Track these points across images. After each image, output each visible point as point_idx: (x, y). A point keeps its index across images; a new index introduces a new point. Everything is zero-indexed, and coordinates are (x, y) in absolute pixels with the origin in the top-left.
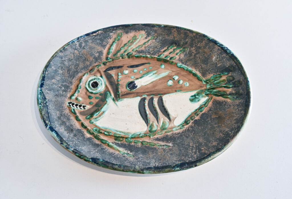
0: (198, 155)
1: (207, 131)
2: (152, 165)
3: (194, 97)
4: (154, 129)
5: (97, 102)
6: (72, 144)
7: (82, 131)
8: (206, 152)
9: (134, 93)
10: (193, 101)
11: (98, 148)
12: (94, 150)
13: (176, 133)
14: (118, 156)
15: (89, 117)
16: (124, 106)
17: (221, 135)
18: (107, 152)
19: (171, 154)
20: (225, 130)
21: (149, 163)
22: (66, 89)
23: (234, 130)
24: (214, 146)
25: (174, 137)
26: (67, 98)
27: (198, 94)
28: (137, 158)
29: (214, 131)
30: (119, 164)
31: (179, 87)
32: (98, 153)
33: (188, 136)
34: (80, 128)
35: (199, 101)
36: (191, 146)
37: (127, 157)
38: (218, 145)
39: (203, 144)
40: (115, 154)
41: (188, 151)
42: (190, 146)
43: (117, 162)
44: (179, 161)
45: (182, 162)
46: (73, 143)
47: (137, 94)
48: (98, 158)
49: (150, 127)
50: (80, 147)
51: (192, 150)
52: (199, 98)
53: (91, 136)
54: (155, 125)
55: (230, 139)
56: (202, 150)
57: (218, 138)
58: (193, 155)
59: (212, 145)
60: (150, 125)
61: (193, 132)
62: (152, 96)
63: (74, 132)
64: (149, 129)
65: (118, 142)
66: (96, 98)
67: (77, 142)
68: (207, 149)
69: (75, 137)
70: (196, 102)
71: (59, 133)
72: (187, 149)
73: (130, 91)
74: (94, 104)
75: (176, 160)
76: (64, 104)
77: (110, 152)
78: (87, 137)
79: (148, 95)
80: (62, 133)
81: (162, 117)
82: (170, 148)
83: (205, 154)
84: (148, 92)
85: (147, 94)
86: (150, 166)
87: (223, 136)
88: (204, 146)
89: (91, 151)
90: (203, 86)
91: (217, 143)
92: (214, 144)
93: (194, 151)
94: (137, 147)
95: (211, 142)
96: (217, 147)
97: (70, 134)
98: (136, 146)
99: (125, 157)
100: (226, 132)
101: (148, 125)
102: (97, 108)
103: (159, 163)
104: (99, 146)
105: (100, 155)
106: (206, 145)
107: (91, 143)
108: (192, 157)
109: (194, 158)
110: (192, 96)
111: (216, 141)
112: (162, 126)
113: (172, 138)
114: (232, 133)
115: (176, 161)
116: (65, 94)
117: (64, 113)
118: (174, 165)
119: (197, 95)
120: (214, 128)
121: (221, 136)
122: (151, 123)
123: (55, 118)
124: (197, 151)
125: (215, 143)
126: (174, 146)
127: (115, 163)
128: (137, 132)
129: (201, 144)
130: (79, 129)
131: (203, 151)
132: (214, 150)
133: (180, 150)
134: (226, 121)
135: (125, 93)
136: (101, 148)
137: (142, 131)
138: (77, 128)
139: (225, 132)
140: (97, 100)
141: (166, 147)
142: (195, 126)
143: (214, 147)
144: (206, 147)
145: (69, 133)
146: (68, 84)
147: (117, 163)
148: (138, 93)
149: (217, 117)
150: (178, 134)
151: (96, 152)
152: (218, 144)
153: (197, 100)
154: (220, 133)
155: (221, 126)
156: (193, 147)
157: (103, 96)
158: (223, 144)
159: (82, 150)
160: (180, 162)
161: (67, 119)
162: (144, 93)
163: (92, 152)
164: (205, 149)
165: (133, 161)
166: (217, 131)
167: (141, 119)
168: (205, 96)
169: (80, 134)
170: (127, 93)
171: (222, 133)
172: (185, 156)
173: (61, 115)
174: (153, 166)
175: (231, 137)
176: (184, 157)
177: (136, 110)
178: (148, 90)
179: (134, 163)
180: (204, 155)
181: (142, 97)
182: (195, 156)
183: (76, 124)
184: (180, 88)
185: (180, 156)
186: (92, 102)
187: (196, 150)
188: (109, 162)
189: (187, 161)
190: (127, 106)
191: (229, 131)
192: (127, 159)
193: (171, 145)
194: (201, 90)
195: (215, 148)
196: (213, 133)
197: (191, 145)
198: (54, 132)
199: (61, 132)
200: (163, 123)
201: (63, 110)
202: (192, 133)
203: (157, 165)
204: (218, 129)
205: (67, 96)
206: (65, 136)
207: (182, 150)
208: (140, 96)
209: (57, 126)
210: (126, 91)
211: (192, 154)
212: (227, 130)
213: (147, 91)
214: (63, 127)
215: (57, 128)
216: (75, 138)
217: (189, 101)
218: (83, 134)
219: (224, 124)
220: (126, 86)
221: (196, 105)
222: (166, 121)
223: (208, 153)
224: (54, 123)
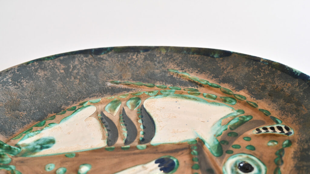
0: (72, 62)
1: (44, 96)
2: (142, 55)
3: (45, 146)
4: (133, 101)
5: (235, 140)
6: (265, 70)
7: (254, 98)
8: (58, 64)
9: (163, 152)
10: (49, 140)
11: (224, 77)
12: (229, 72)
13: (95, 97)
14: (192, 69)
15: (246, 118)
16: (183, 131)
17: (25, 83)
18: (209, 74)
19: (111, 72)
20: (16, 88)
21: (146, 59)
22: (305, 154)
23: (2, 81)
24: (44, 69)
25: (101, 92)
26: (297, 141)
27: (34, 150)
28: (163, 68)
29: (33, 94)
30: (190, 55)
31: (67, 163)
32: (223, 68)
33: (78, 94)
34: (258, 101)
35: (38, 140)
36: (78, 79)
37: (178, 69)
38: (38, 68)
39: (59, 78)
40: (197, 73)
41: (85, 73)
42: (80, 80)
43: (193, 58)
44: (102, 59)
45: (99, 56)
46: (264, 72)
47: (157, 151)
48: (221, 59)
49: (138, 104)
50: (251, 69)
51: (77, 74)
52: (35, 144)
53: (238, 92)
54: (130, 107)
55: (16, 71)
56: (64, 69)
57: (32, 81)
58: (79, 66)
59: (46, 73)
60: (138, 106)
61: (67, 97)
62: (128, 146)
63: (267, 94)
64: (140, 102)
65: (192, 88)
66: (238, 147)
67: (258, 76)
68: (57, 68)
69: (262, 86)
70: (44, 139)
71: (290, 77)
72: (86, 76)
73: (170, 157)
74: (241, 137)
75: (107, 62)
76: (298, 129)
77: (205, 74)
78: (244, 91)
79: (136, 148)
80: (285, 82)
81: (115, 116)
82: (111, 80)
83: (61, 62)
84: (134, 154)
85: (136, 151)
86: (145, 53)
87: (22, 81)
88: (58, 74)
89: (233, 69)
90: (17, 163)
91: (37, 74)
92: (43, 72)
93: (75, 71)
94: (163, 81)
95: (46, 78)
96: (40, 66)
97: (273, 87)
98: (164, 83)
99: (180, 69)
100: (15, 85)
101: (140, 106)
102: (234, 131)
103: (132, 58)
104: (222, 79)
105: (219, 65)
106: (54, 75)
107: (236, 82)
108: (81, 63)
109: (79, 60)
110: (47, 147)
111: (38, 78)
112: (117, 105)
113: (104, 92)
114: (7, 77)
115: (106, 60)
116: (304, 145)
117: (295, 115)
118: (110, 53)
119: (36, 149)
120: (31, 98)
121: (27, 82)
122: (135, 109)
123: (306, 100)
124: (71, 70)
125: (41, 73)
126: (104, 82)
127: (195, 55)
128: (161, 98)
129: (63, 79)
130: (260, 99)
131: (63, 66)
132: (46, 62)
133: (95, 75)
134: (5, 101)
135: (180, 153)
136: (219, 78)
137: (153, 100)
138: (264, 100)
139: (17, 85)
140: (236, 143)
141: (117, 81)
142: (61, 105)
143: (45, 67)
144: (56, 72)
145: (274, 89)
146: (305, 163)
147: (193, 56)
148: (155, 153)
149: (17, 112)
150: (93, 96)
151: (226, 69)
152: (36, 71)
153: (40, 142)
154: (25, 87)
155: (18, 98)
156: (75, 78)
157: (225, 150)
158: (29, 67)
159: (247, 66)
160: (101, 56)
161: (284, 108)
162: (142, 153)
163: (232, 67)
164: (59, 70)
165: (169, 62)
166: (29, 92)
167: (152, 114)
168: (23, 146)
169: (256, 93)
170: (178, 152)
171: (22, 86)
172: (91, 65)
173: (297, 110)
174: (141, 53)
175: (12, 73)
176: (93, 64)
177: (161, 126)
178: (132, 157)
179: (168, 58)
180: (63, 60)
181: (148, 144)
182: (76, 63)
183: (268, 106)
184: (67, 161)
185: (99, 67)
186: (247, 140)
187: (71, 72)
188: (204, 55)
189: (90, 56)
190: (177, 132)
191: (11, 84)
192: (178, 64)
193: (109, 84)
194: (25, 156)
195: (43, 65)
196: (36, 90)
197: (78, 81)
198: (299, 75)
199: (288, 82)
200: (115, 109)
201: (297, 119)
202: (69, 96)
203: (136, 55)
204: (26, 94)
205: (297, 143)
206: (280, 79)
207: (93, 75)
208: (151, 146)
209: (297, 90)
210: (179, 155)
211: (81, 67)
212: (12, 88)
213: (136, 156)
214: (288, 92)
215: (297, 84)
216: (263, 84)
217: (56, 140)
218: (252, 94)
219: (12, 98)
220: (178, 164)
221: (46, 133)
222: (109, 112)
223: (57, 61)
224: (304, 92)
